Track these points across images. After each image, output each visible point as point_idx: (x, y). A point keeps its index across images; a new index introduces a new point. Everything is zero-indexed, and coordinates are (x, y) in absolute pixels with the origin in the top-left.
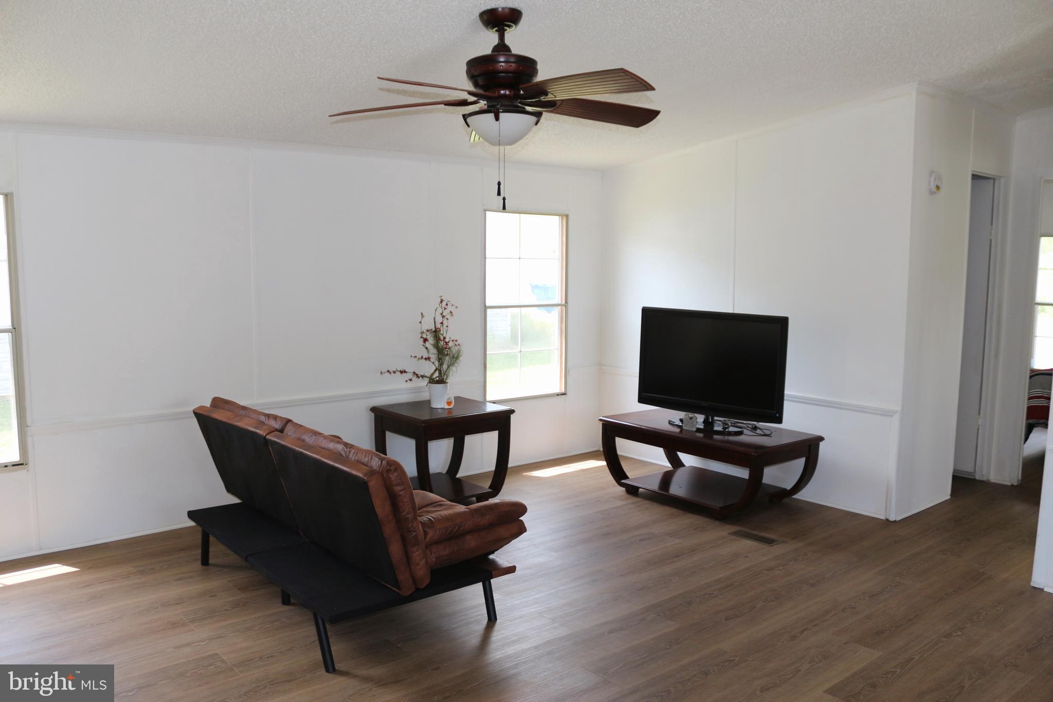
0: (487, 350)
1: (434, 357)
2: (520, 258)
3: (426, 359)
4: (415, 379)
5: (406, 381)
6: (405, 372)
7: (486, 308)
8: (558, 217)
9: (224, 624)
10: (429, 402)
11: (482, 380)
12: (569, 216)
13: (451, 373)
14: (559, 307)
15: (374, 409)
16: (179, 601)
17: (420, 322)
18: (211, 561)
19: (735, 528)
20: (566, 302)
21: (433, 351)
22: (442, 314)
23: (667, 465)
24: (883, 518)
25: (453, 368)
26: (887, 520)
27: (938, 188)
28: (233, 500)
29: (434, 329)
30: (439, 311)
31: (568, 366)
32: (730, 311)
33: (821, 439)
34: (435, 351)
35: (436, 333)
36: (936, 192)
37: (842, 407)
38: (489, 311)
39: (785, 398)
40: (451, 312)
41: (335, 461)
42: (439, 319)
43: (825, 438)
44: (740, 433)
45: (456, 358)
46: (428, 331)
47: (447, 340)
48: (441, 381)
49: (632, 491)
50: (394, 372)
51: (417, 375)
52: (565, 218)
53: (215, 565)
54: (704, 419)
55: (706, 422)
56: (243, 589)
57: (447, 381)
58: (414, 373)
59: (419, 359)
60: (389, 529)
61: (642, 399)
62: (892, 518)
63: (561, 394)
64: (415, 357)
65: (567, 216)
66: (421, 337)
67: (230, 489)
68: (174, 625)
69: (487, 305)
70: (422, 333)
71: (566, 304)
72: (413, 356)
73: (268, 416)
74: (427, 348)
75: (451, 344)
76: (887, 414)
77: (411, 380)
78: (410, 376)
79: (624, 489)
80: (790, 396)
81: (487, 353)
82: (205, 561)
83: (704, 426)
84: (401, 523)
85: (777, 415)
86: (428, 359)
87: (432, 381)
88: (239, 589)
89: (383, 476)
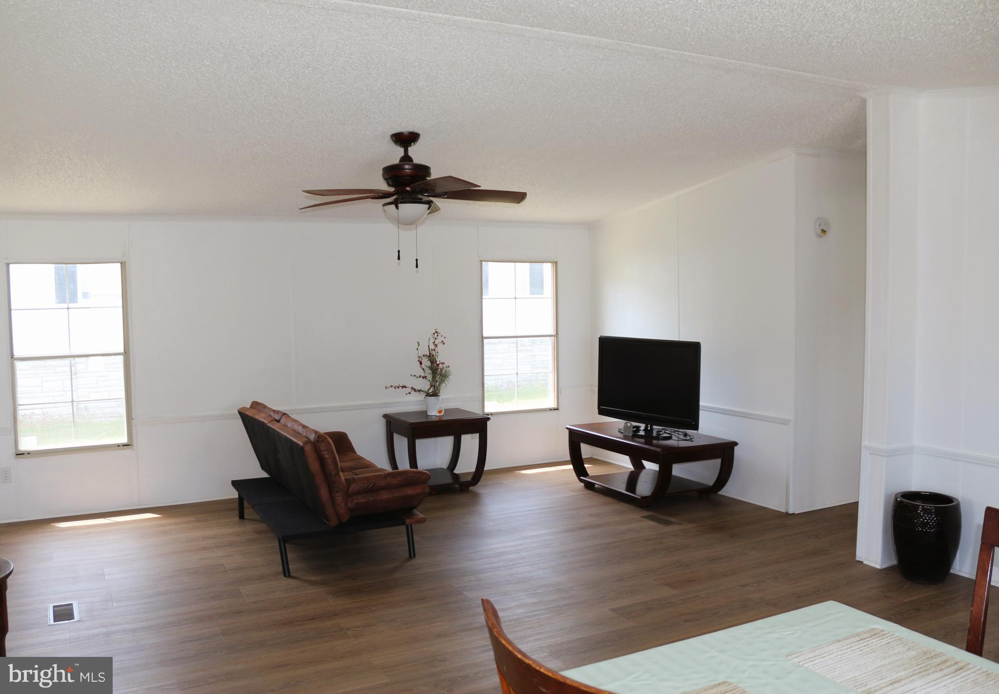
0: (485, 372)
1: (430, 377)
2: (515, 298)
3: (423, 377)
4: (413, 392)
5: (407, 394)
6: (405, 387)
7: (483, 338)
8: (550, 264)
9: (236, 549)
10: (426, 412)
11: (481, 396)
12: (558, 263)
13: (442, 387)
14: (553, 338)
15: (386, 416)
16: (215, 537)
17: (417, 349)
18: (246, 517)
19: (647, 513)
20: (557, 334)
21: (428, 371)
22: (434, 343)
23: (630, 467)
24: (783, 511)
25: (443, 385)
26: (787, 513)
27: (824, 231)
28: (264, 475)
29: (428, 355)
30: (432, 340)
31: (559, 386)
32: (677, 339)
33: (735, 444)
34: (430, 371)
35: (432, 358)
36: (822, 235)
37: (747, 416)
38: (485, 341)
39: (700, 408)
40: (443, 341)
41: (292, 437)
42: (432, 347)
43: (738, 442)
44: (669, 438)
45: (444, 376)
46: (424, 356)
47: (438, 363)
48: (435, 394)
49: (589, 486)
50: (398, 388)
51: (415, 389)
52: (555, 264)
53: (248, 519)
54: (645, 428)
55: (646, 430)
56: (258, 532)
57: (439, 395)
58: (412, 388)
59: (417, 377)
60: (319, 479)
61: (601, 412)
62: (791, 511)
63: (554, 409)
64: (415, 376)
65: (556, 263)
66: (419, 361)
67: (263, 467)
68: (204, 548)
69: (484, 336)
70: (419, 357)
71: (557, 335)
72: (413, 375)
73: (274, 411)
74: (423, 369)
75: (441, 366)
76: (785, 422)
77: (410, 393)
78: (409, 390)
79: (583, 484)
80: (704, 407)
81: (485, 374)
82: (242, 516)
83: (645, 433)
84: (327, 476)
85: (693, 423)
86: (424, 377)
87: (428, 395)
88: (255, 532)
89: (314, 444)
